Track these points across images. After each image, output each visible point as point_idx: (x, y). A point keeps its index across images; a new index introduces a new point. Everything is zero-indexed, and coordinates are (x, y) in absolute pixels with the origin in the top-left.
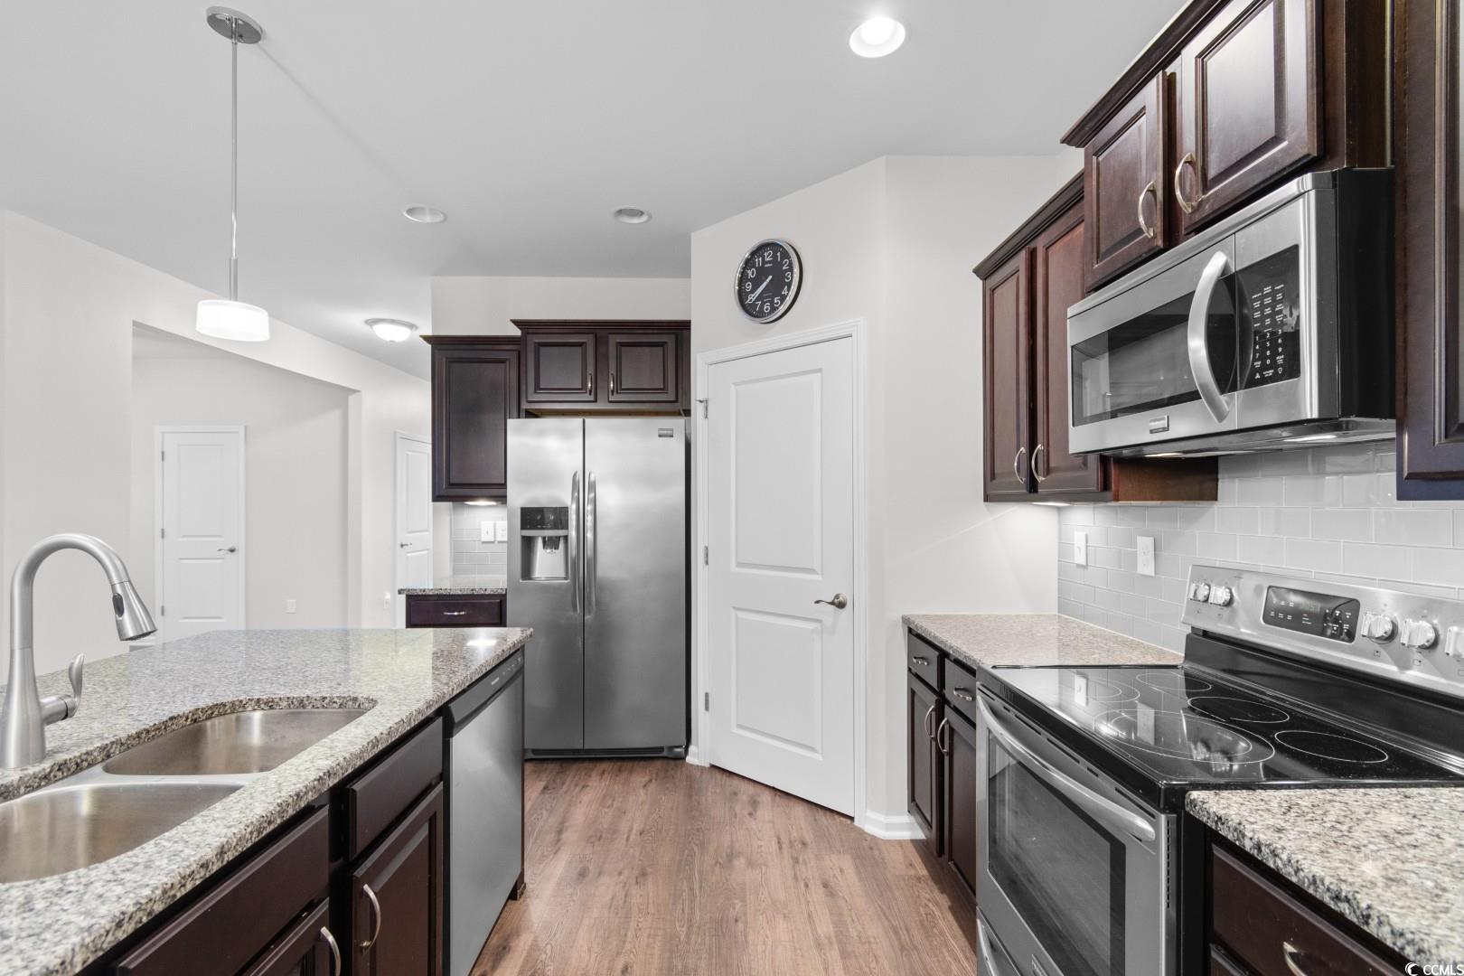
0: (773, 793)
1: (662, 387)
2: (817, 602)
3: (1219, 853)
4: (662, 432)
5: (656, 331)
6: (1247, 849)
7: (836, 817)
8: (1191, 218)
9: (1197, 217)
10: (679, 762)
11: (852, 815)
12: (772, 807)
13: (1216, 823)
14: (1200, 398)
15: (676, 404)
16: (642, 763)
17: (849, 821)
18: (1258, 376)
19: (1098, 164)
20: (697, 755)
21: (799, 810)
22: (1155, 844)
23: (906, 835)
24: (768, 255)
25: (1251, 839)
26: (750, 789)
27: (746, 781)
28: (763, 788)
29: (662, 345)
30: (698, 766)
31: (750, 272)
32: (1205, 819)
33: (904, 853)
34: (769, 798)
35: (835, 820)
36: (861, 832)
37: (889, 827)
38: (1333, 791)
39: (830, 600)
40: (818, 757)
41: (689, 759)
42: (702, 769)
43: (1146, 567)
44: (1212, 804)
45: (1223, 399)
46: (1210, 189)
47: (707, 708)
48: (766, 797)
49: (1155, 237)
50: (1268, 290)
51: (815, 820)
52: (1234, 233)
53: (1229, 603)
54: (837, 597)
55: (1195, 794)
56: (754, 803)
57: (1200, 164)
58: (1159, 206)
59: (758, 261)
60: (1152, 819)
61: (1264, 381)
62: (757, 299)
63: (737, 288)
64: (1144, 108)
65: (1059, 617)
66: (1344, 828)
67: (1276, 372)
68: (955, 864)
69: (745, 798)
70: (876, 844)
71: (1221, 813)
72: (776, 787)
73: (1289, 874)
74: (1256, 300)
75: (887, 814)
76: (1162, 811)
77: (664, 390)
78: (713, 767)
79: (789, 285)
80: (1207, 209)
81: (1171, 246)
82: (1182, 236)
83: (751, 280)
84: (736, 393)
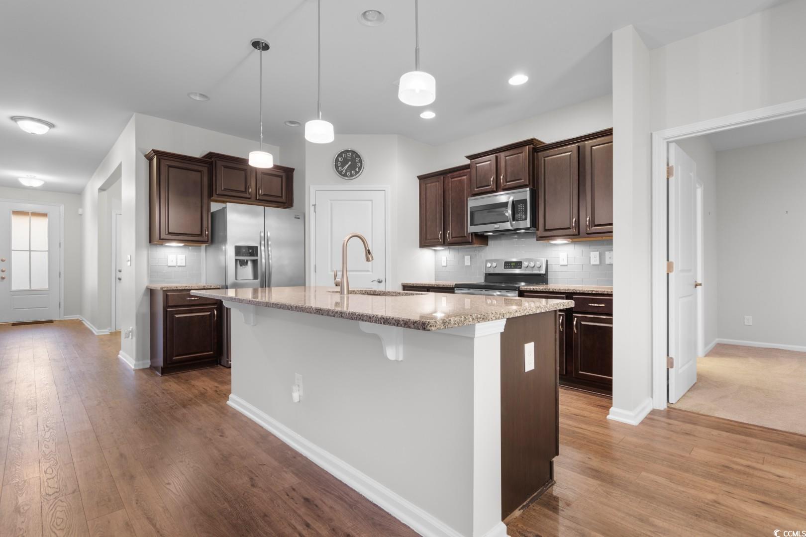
1: (281, 195)
2: (372, 281)
8: (503, 187)
18: (519, 219)
24: (349, 155)
29: (281, 177)
31: (340, 159)
43: (468, 263)
45: (512, 222)
46: (508, 183)
49: (494, 188)
50: (521, 205)
53: (496, 267)
57: (505, 177)
58: (495, 182)
59: (345, 156)
62: (344, 170)
63: (334, 163)
64: (491, 160)
65: (436, 282)
67: (523, 219)
74: (519, 206)
77: (281, 197)
79: (360, 168)
80: (507, 187)
81: (497, 191)
82: (499, 190)
83: (340, 162)
84: (331, 204)
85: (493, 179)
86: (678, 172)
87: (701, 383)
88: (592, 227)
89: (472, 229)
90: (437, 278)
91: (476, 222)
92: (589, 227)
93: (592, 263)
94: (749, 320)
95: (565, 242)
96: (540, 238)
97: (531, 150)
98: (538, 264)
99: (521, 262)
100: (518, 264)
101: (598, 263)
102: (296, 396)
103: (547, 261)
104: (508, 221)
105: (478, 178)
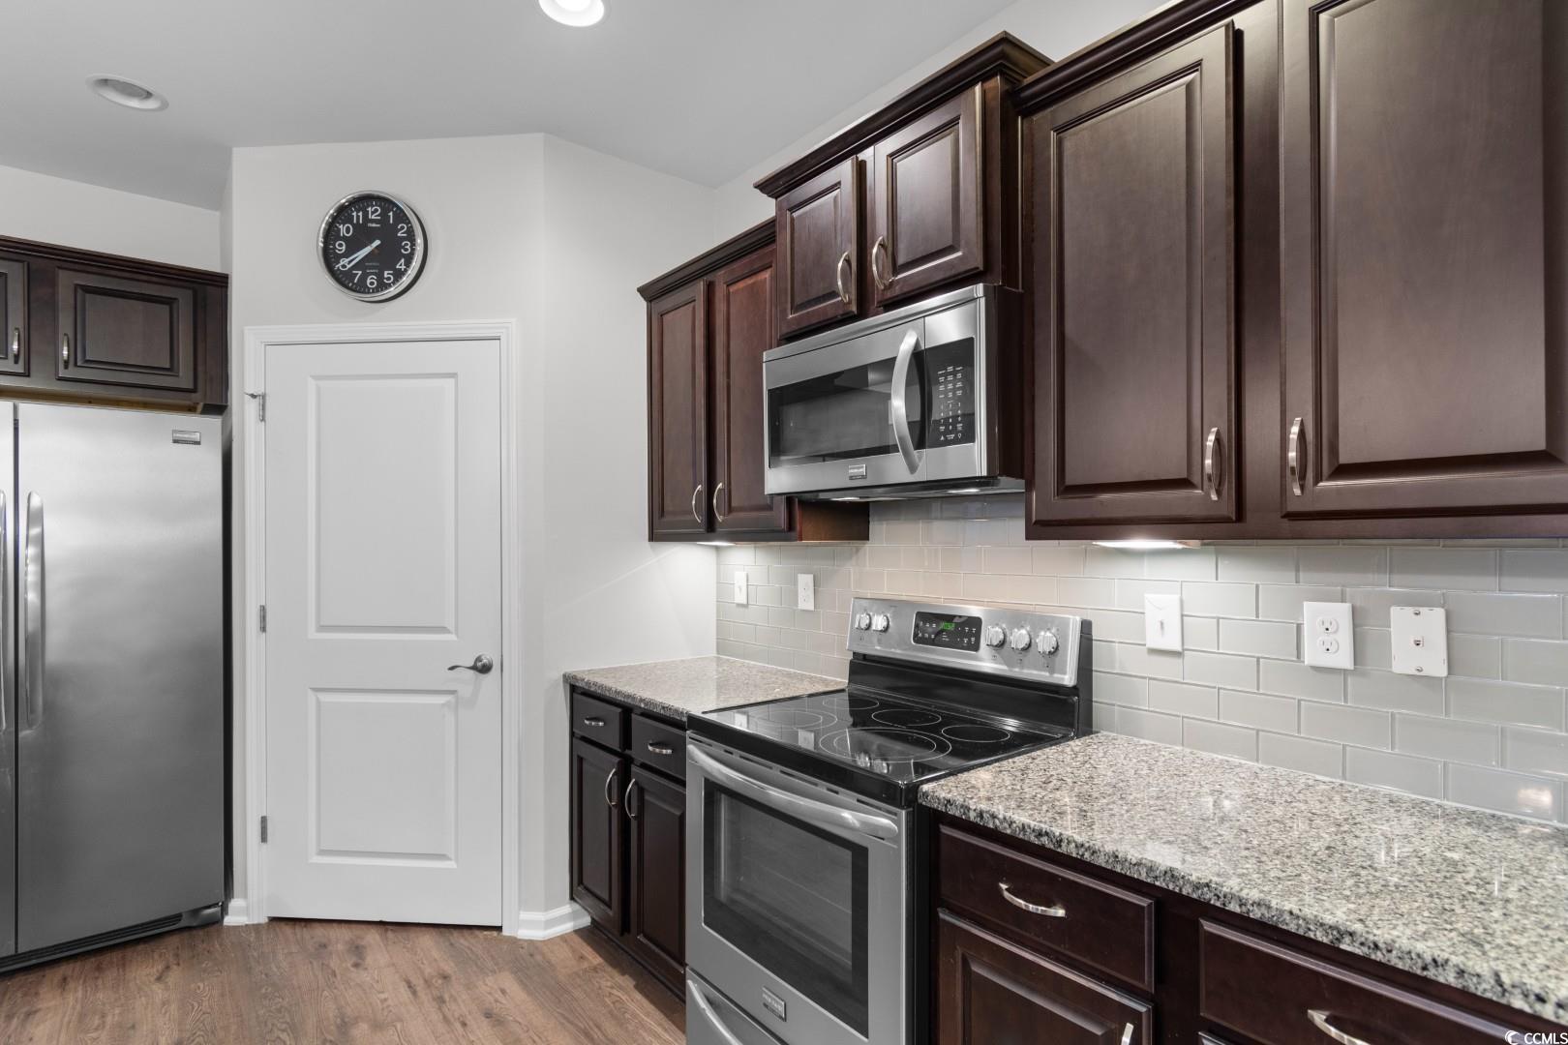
0: (381, 929)
1: (168, 366)
2: (452, 668)
3: (945, 830)
4: (179, 436)
5: (154, 279)
6: (972, 819)
7: (477, 932)
8: (883, 294)
9: (889, 294)
10: (212, 929)
11: (498, 924)
12: (386, 945)
13: (946, 806)
14: (898, 451)
15: (193, 395)
16: (141, 947)
17: (495, 933)
18: (942, 438)
19: (792, 219)
20: (247, 911)
21: (426, 940)
22: (896, 839)
23: (568, 927)
24: (374, 213)
25: (975, 810)
26: (345, 934)
27: (335, 925)
28: (363, 926)
29: (169, 302)
30: (247, 925)
31: (342, 228)
32: (935, 805)
33: (571, 947)
34: (377, 937)
35: (477, 936)
36: (514, 941)
37: (549, 924)
38: (997, 764)
39: (471, 664)
40: (451, 864)
41: (229, 920)
42: (257, 927)
43: (806, 602)
44: (940, 790)
45: (915, 453)
46: (899, 274)
47: (264, 839)
48: (372, 937)
49: (850, 302)
50: (950, 369)
51: (452, 944)
52: (924, 317)
53: (886, 629)
54: (479, 659)
55: (925, 787)
56: (357, 950)
57: (890, 249)
58: (853, 276)
59: (357, 216)
60: (894, 817)
61: (948, 443)
62: (355, 267)
63: (321, 245)
64: (839, 183)
65: (718, 658)
66: (1018, 787)
67: (956, 436)
68: (645, 936)
69: (340, 947)
70: (537, 948)
71: (949, 796)
72: (384, 920)
73: (1005, 828)
74: (941, 375)
75: (547, 909)
76: (903, 808)
77: (171, 370)
78: (274, 920)
79: (409, 259)
80: (897, 291)
81: (862, 314)
82: (873, 308)
83: (344, 238)
84: (318, 390)
85: (848, 261)
88: (1318, 478)
89: (776, 480)
91: (788, 449)
92: (1303, 477)
93: (1312, 656)
95: (1170, 546)
97: (995, 104)
98: (1045, 641)
99: (975, 623)
100: (966, 630)
103: (1086, 627)
104: (896, 447)
105: (798, 267)
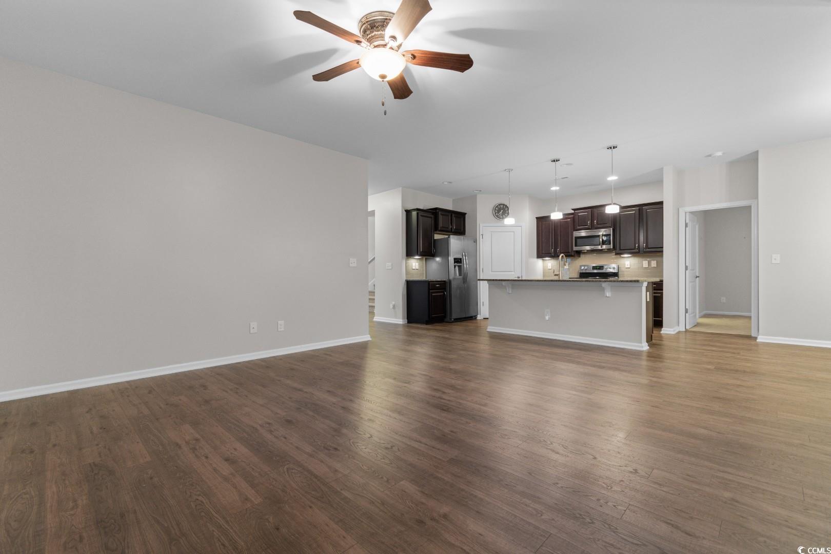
5: (460, 214)
19: (578, 215)
20: (480, 317)
24: (502, 206)
29: (461, 218)
31: (496, 208)
41: (477, 318)
42: (482, 320)
47: (483, 305)
53: (588, 269)
57: (597, 222)
59: (499, 207)
62: (499, 215)
63: (492, 211)
77: (461, 229)
78: (484, 318)
79: (507, 213)
80: (598, 227)
81: (591, 229)
82: (593, 228)
84: (490, 234)
85: (590, 222)
86: (690, 225)
87: (698, 325)
89: (575, 249)
90: (544, 276)
91: (578, 245)
92: (645, 249)
93: (644, 266)
94: (724, 299)
95: (630, 256)
96: (617, 254)
99: (603, 267)
100: (601, 267)
101: (647, 266)
102: (547, 318)
103: (619, 266)
104: (599, 245)
105: (579, 221)
